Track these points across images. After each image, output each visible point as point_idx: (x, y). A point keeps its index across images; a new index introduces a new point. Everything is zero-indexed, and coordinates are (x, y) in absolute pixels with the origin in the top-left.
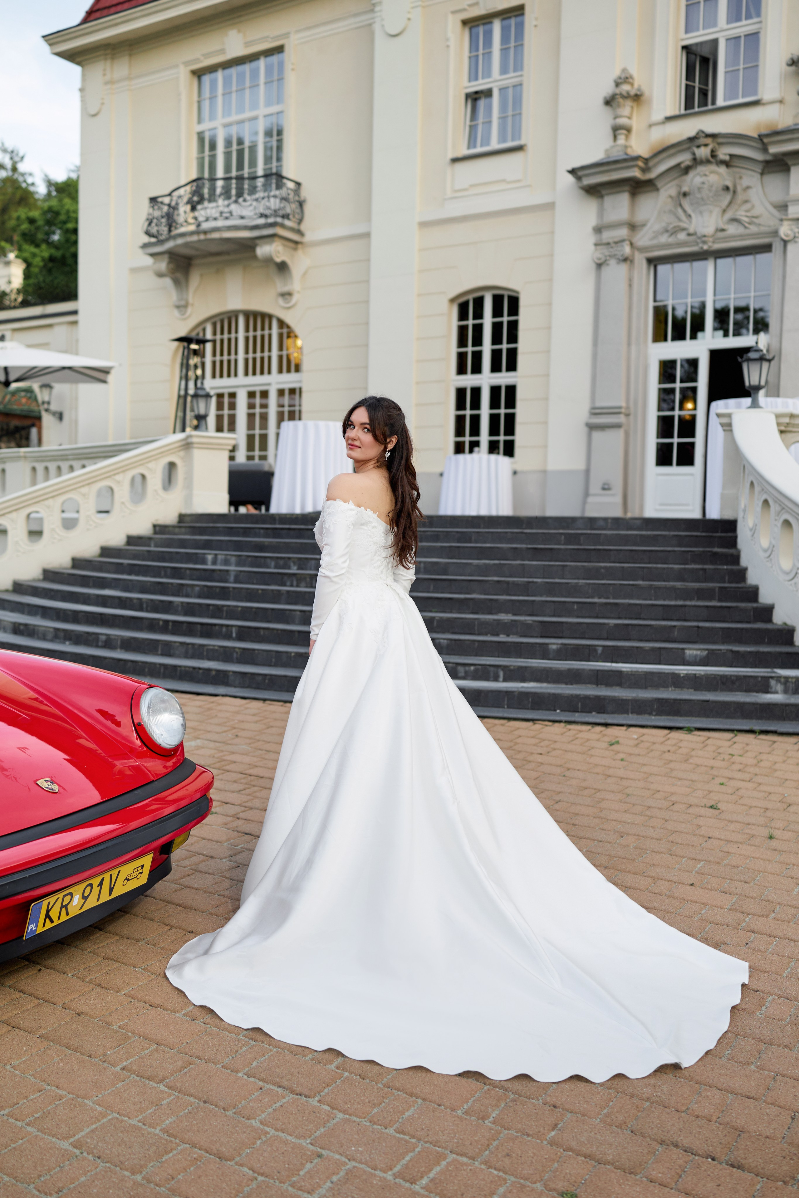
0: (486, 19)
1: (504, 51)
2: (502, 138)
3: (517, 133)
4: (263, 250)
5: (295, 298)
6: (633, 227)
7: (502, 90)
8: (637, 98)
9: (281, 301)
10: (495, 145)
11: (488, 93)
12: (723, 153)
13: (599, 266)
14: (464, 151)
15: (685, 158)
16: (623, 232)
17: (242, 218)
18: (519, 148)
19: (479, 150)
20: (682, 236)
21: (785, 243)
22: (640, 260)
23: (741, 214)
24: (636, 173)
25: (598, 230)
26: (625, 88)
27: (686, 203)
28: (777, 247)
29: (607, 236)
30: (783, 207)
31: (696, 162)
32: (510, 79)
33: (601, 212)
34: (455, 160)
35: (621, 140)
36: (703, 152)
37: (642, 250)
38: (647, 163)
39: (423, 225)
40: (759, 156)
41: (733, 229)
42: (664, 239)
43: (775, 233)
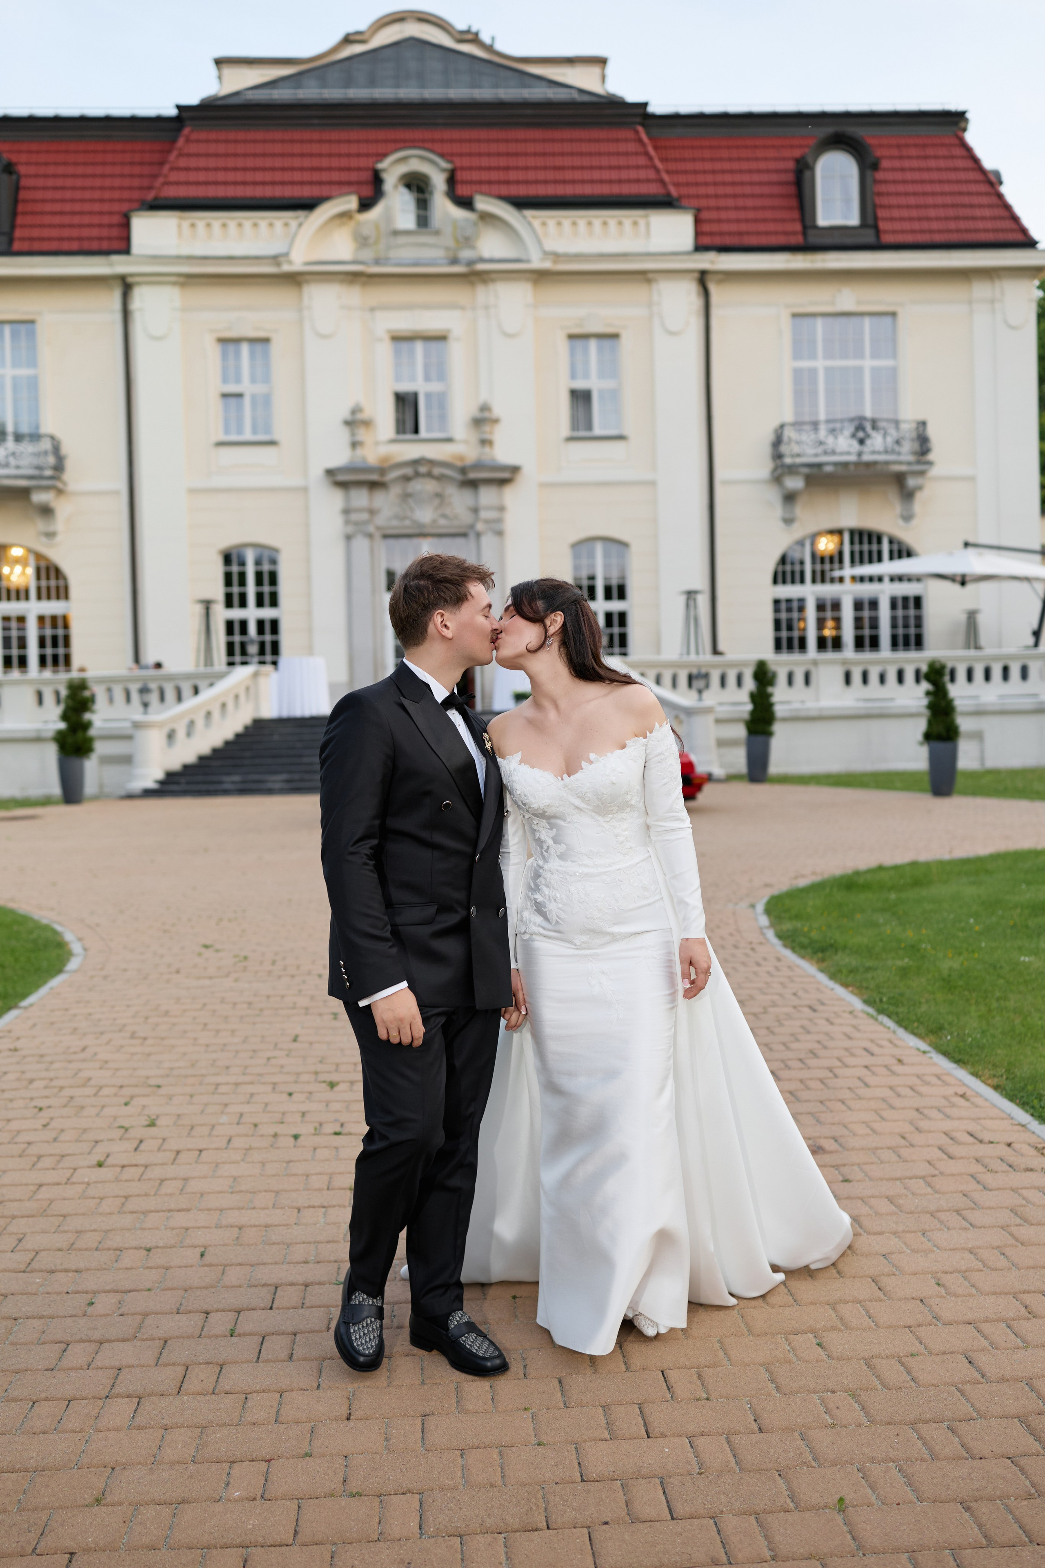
0: (237, 341)
1: (252, 367)
2: (255, 431)
3: (268, 429)
4: (38, 498)
5: (59, 538)
6: (372, 512)
7: (254, 397)
8: (367, 423)
9: (44, 539)
10: (248, 436)
11: (240, 396)
12: (437, 471)
13: (349, 538)
14: (223, 438)
15: (409, 471)
16: (365, 516)
17: (18, 467)
18: (272, 443)
19: (234, 438)
20: (407, 523)
21: (478, 535)
22: (377, 535)
23: (448, 511)
24: (374, 477)
25: (346, 512)
26: (359, 416)
27: (410, 501)
28: (472, 536)
29: (354, 517)
30: (475, 510)
31: (417, 475)
32: (260, 388)
33: (347, 499)
34: (221, 444)
35: (359, 452)
36: (423, 469)
37: (378, 528)
38: (382, 471)
39: (192, 491)
40: (458, 476)
41: (442, 522)
42: (395, 523)
43: (472, 527)
